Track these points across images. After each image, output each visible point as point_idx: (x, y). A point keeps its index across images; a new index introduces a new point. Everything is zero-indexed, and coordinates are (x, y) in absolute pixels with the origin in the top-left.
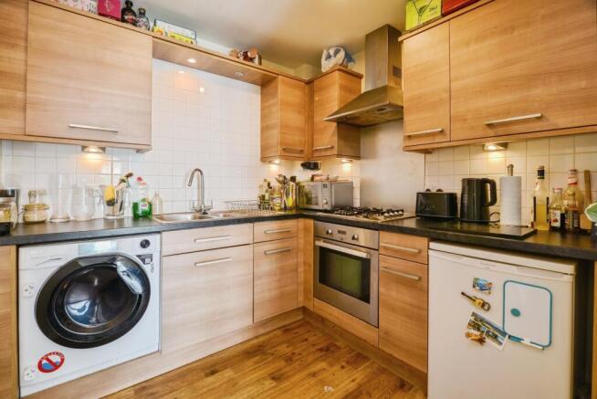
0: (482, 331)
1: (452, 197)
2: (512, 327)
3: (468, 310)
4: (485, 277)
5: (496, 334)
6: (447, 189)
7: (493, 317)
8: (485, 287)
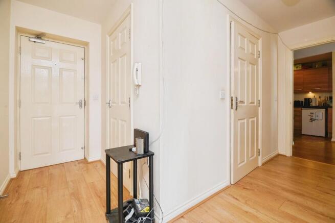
0: (312, 120)
1: (302, 102)
2: (317, 118)
3: (310, 117)
4: (312, 112)
5: (314, 120)
6: (300, 100)
7: (314, 118)
8: (313, 114)
